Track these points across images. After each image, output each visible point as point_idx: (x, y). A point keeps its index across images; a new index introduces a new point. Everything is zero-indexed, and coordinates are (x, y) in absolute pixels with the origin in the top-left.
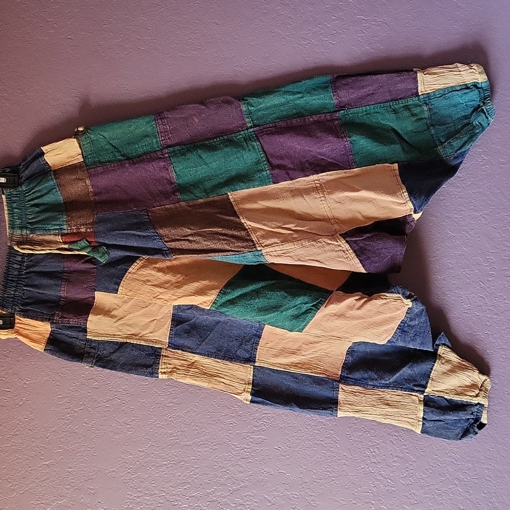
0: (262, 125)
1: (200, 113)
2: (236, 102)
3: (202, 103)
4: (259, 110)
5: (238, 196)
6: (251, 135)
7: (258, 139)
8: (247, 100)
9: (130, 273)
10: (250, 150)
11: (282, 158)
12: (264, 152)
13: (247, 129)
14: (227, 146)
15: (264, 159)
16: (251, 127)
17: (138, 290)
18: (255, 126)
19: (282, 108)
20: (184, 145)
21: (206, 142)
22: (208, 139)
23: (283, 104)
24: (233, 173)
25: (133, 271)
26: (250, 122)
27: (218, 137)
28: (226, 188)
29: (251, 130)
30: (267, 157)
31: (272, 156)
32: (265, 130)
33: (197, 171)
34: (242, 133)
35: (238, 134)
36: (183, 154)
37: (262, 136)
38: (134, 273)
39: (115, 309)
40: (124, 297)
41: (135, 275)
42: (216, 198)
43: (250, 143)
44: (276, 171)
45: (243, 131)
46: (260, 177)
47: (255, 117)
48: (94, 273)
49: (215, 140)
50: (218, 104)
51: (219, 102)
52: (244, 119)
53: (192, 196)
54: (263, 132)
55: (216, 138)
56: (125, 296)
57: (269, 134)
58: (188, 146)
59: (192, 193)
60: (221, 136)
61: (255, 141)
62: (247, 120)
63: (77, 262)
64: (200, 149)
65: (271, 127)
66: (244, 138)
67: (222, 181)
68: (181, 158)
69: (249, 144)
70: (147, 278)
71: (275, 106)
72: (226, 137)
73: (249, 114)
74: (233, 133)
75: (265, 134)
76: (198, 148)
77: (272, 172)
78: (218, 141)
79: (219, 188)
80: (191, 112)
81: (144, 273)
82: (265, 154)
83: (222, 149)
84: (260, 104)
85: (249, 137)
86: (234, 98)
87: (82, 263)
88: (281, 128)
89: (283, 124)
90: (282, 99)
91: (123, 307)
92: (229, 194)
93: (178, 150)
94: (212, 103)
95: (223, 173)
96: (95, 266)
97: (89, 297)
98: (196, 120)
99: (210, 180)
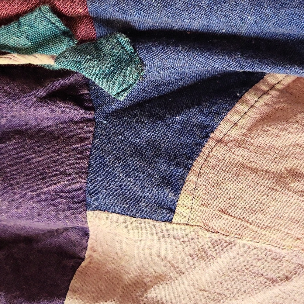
9: (220, 141)
17: (253, 211)
25: (235, 133)
38: (239, 143)
39: (159, 279)
40: (197, 236)
41: (240, 151)
48: (83, 140)
56: (202, 233)
63: (23, 92)
70: (288, 164)
81: (277, 143)
87: (42, 99)
91: (194, 274)
96: (90, 115)
97: (67, 229)
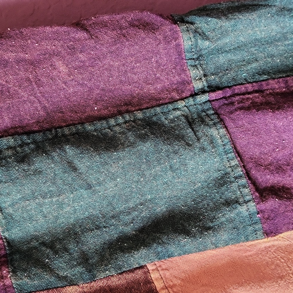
0: (229, 87)
1: (72, 50)
2: (167, 27)
3: (79, 25)
4: (220, 51)
5: (176, 273)
6: (203, 111)
7: (222, 120)
8: (192, 23)
10: (203, 149)
11: (279, 169)
12: (238, 152)
13: (194, 95)
14: (143, 138)
15: (239, 171)
16: (203, 92)
18: (212, 89)
19: (272, 50)
20: (28, 133)
21: (89, 127)
22: (92, 119)
23: (272, 41)
24: (161, 208)
26: (201, 79)
27: (121, 113)
28: (143, 251)
29: (205, 97)
30: (244, 166)
31: (258, 164)
32: (237, 98)
33: (61, 206)
34: (181, 104)
35: (171, 107)
36: (23, 159)
37: (231, 113)
42: (116, 281)
43: (202, 130)
44: (272, 203)
45: (183, 99)
46: (231, 221)
47: (211, 67)
49: (112, 122)
50: (121, 28)
51: (124, 24)
52: (184, 71)
53: (48, 278)
54: (232, 103)
55: (113, 116)
57: (248, 109)
58: (39, 137)
59: (46, 268)
60: (128, 112)
61: (215, 124)
62: (193, 73)
64: (72, 145)
65: (249, 93)
66: (186, 117)
67: (129, 230)
68: (16, 171)
69: (200, 134)
71: (257, 43)
72: (139, 115)
73: (198, 59)
74: (159, 106)
75: (241, 109)
76: (68, 142)
77: (262, 206)
78: (118, 125)
79: (123, 250)
80: (48, 46)
82: (242, 160)
83: (132, 145)
84: (224, 33)
85: (199, 116)
86: (161, 16)
88: (274, 94)
89: (276, 85)
90: (274, 27)
92: (150, 267)
93: (10, 148)
94: (105, 25)
95: (134, 209)
98: (63, 69)
99: (98, 228)
